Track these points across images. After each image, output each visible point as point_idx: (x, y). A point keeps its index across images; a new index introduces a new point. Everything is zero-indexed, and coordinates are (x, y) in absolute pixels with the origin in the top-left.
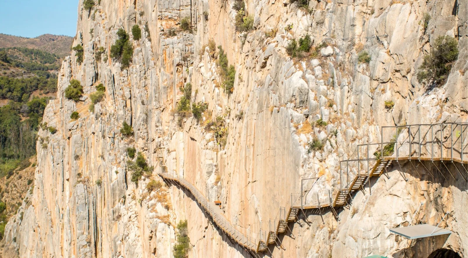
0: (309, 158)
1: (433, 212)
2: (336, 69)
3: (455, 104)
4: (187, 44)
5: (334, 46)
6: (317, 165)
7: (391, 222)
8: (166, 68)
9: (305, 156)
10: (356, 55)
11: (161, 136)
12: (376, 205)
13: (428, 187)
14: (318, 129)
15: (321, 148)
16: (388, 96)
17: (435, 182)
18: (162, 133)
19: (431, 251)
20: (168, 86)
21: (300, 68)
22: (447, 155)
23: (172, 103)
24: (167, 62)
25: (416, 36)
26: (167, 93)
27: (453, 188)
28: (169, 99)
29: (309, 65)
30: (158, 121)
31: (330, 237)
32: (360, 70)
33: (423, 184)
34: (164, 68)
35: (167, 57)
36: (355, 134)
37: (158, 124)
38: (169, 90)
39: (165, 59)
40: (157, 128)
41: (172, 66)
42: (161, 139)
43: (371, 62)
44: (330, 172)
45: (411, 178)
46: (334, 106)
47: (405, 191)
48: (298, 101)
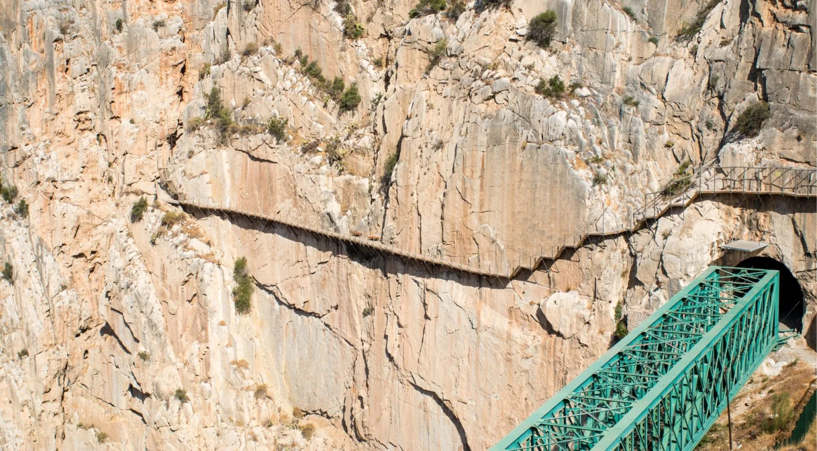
0: (594, 191)
1: (746, 231)
2: (600, 109)
3: (773, 152)
4: (61, 8)
5: (589, 87)
6: (604, 197)
7: (709, 240)
8: (33, 45)
9: (591, 190)
10: (619, 97)
11: (30, 143)
12: (694, 228)
13: (742, 212)
14: (596, 165)
15: (604, 181)
16: (666, 137)
17: (749, 209)
18: (31, 138)
19: (743, 259)
20: (38, 70)
21: (561, 107)
22: (766, 190)
23: (45, 94)
24: (35, 35)
25: (699, 89)
26: (36, 81)
27: (772, 213)
28: (39, 89)
29: (571, 106)
30: (24, 122)
31: (623, 257)
32: (631, 113)
33: (737, 211)
34: (30, 44)
35: (34, 28)
36: (634, 169)
37: (24, 126)
38: (40, 76)
39: (32, 32)
40: (24, 132)
41: (42, 41)
42: (30, 146)
43: (640, 106)
44: (615, 201)
45: (723, 206)
46: (604, 143)
47: (719, 217)
48: (568, 139)
